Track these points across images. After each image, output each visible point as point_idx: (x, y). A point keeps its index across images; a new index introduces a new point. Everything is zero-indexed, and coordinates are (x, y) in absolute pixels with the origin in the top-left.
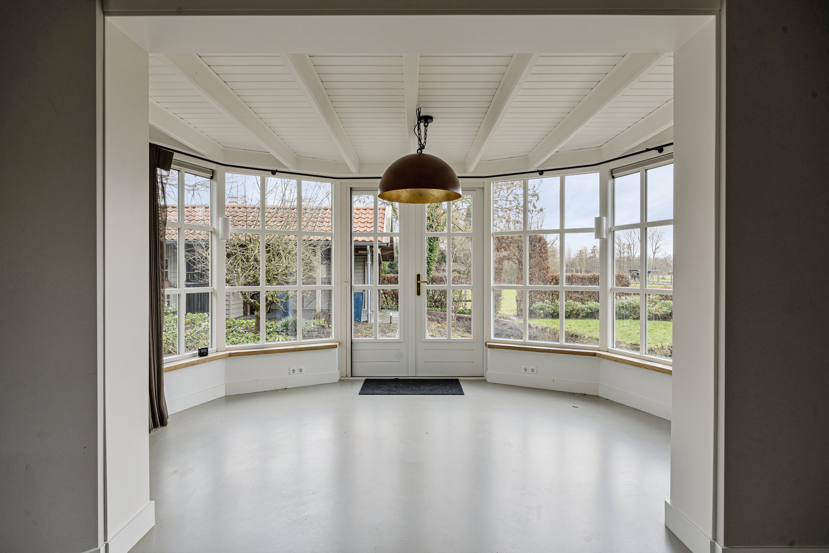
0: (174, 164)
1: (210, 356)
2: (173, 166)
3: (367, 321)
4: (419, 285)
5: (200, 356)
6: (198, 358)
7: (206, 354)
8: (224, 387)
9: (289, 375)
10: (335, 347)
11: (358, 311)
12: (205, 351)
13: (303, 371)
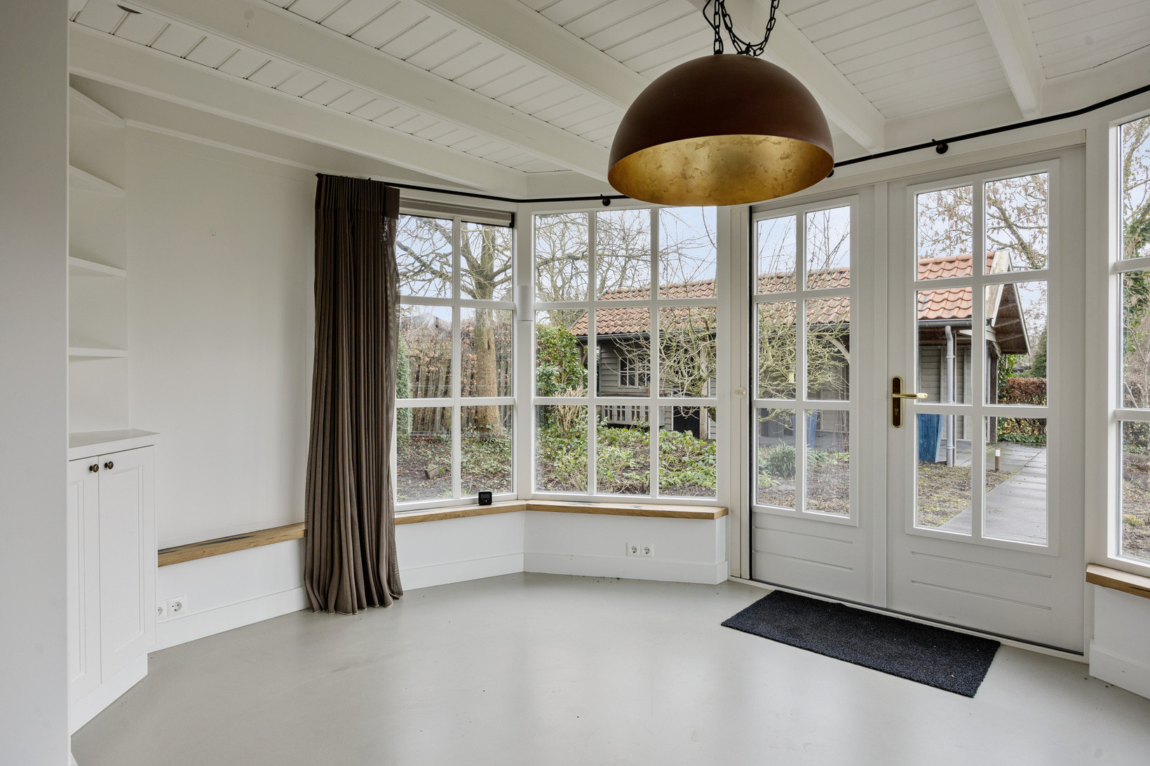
0: (404, 206)
1: (494, 505)
2: (401, 209)
3: (945, 463)
4: (896, 403)
5: (481, 504)
6: (477, 507)
7: (489, 502)
8: (521, 557)
9: (627, 555)
10: (710, 517)
11: (929, 443)
12: (488, 496)
13: (652, 552)
